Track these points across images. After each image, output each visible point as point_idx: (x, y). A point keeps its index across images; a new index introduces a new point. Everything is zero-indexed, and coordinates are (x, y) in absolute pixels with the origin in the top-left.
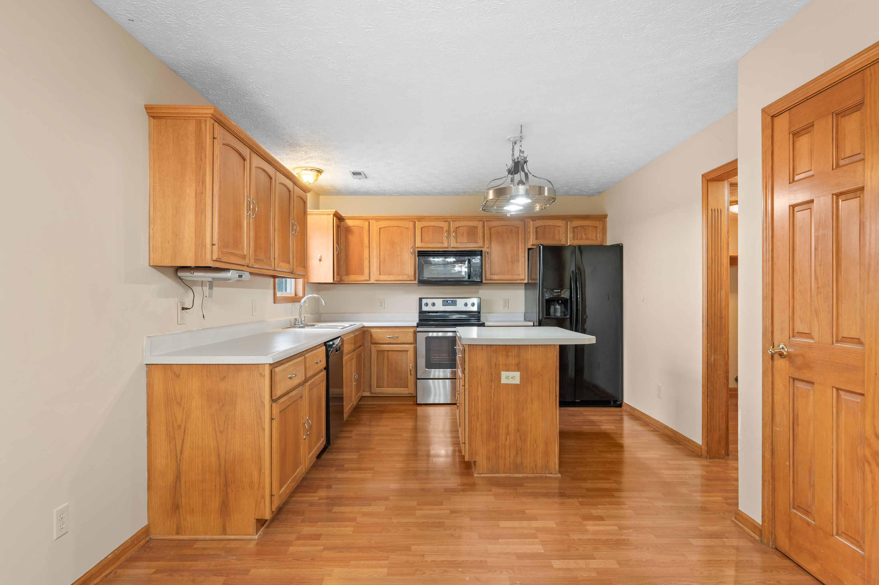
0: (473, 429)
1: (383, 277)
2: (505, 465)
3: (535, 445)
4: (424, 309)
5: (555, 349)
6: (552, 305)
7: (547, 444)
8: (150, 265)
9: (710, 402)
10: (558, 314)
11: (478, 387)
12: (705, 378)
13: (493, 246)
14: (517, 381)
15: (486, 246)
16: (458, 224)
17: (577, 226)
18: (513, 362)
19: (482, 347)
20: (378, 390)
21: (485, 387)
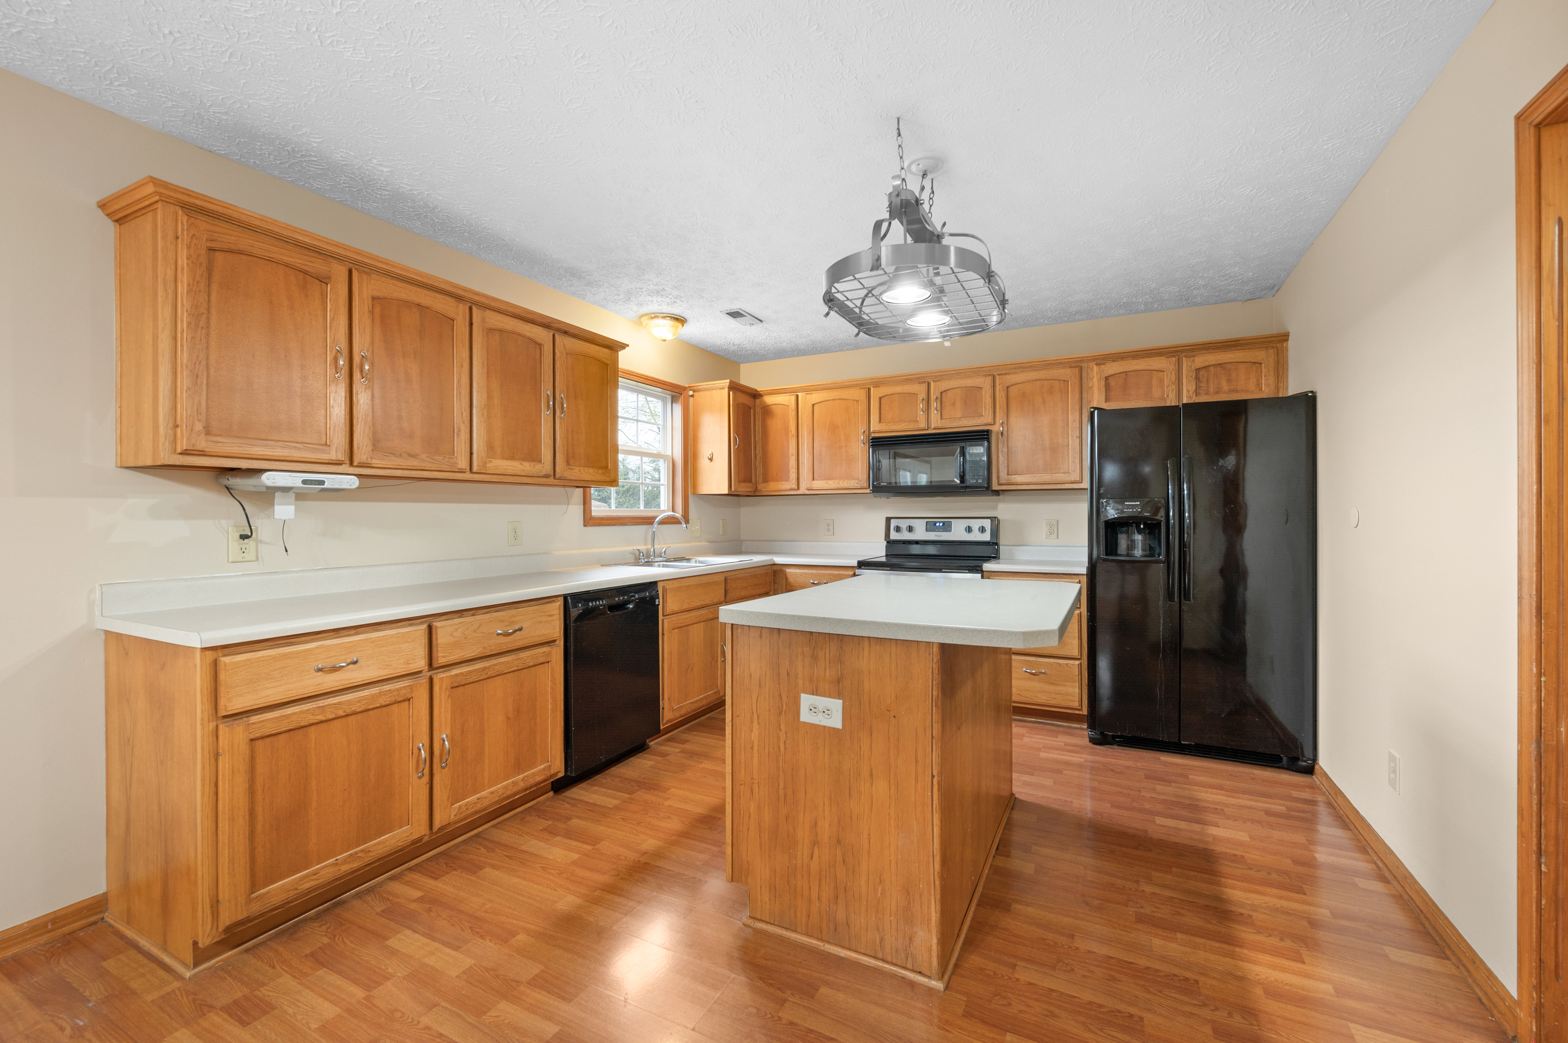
0: (742, 812)
1: (819, 484)
2: (809, 916)
3: (880, 889)
4: (894, 536)
5: (930, 654)
6: (1122, 533)
7: (908, 893)
8: (116, 467)
9: (1552, 876)
10: (1138, 553)
11: (752, 722)
12: (1530, 788)
13: (1013, 420)
14: (836, 721)
15: (999, 421)
16: (944, 386)
17: (1207, 364)
18: (828, 674)
19: (761, 632)
21: (767, 725)
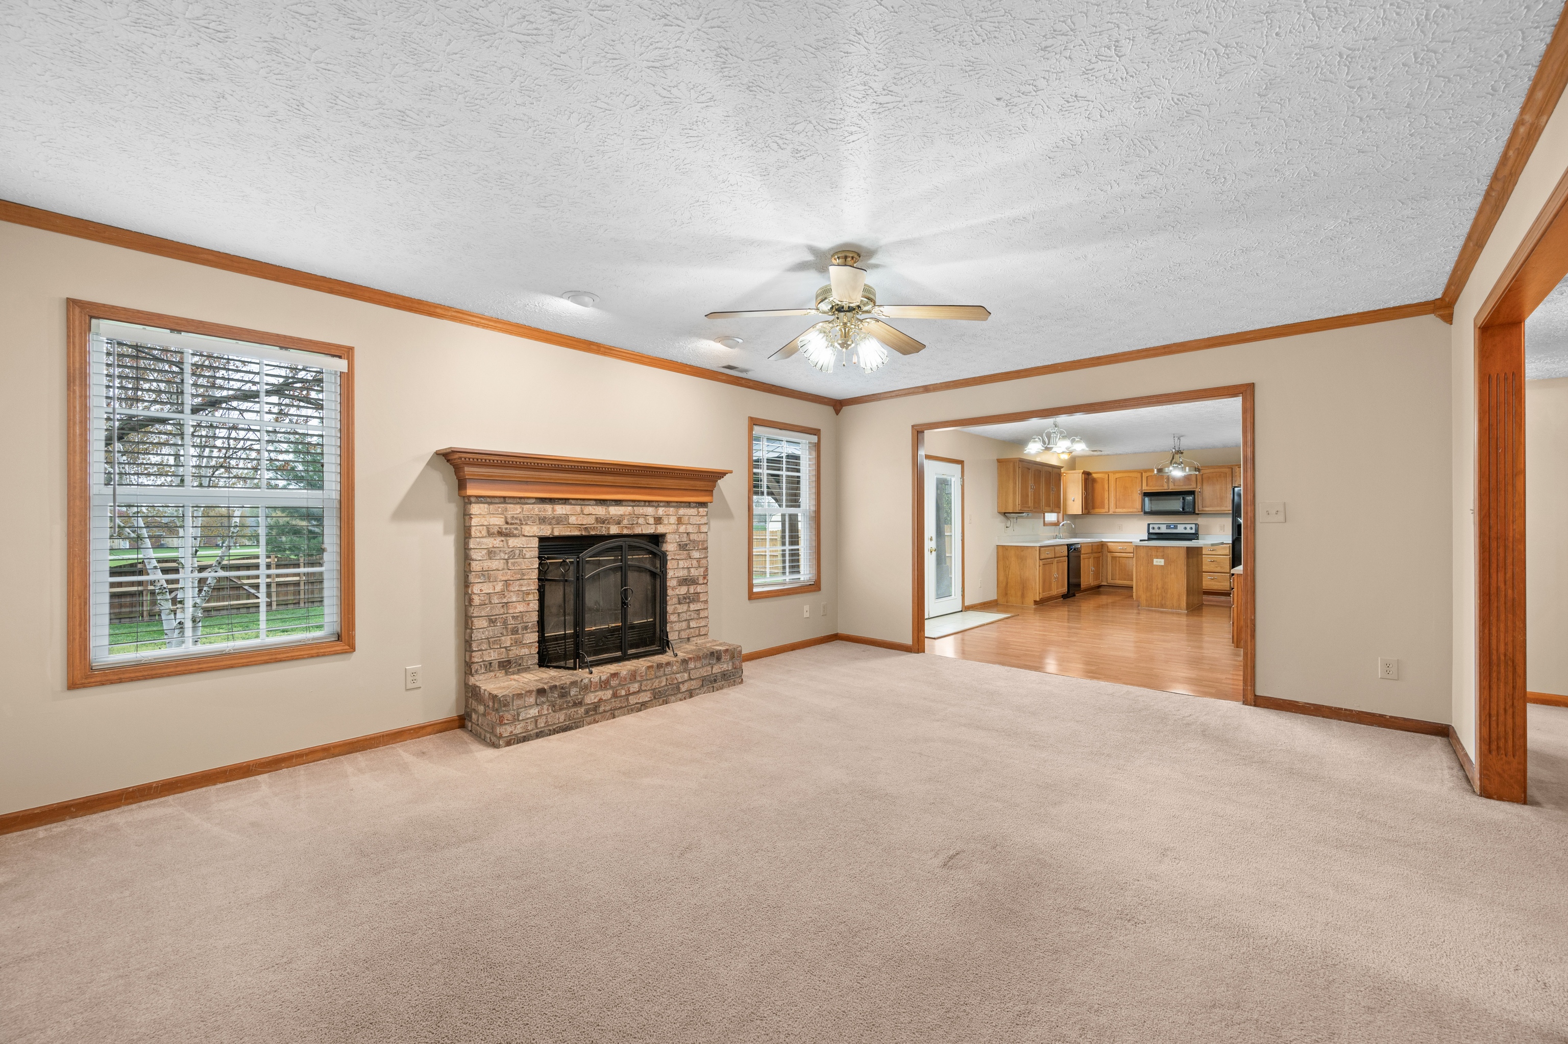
1: (1118, 510)
4: (1151, 531)
8: (996, 512)
13: (1205, 487)
14: (1162, 564)
15: (1199, 487)
20: (1112, 582)
